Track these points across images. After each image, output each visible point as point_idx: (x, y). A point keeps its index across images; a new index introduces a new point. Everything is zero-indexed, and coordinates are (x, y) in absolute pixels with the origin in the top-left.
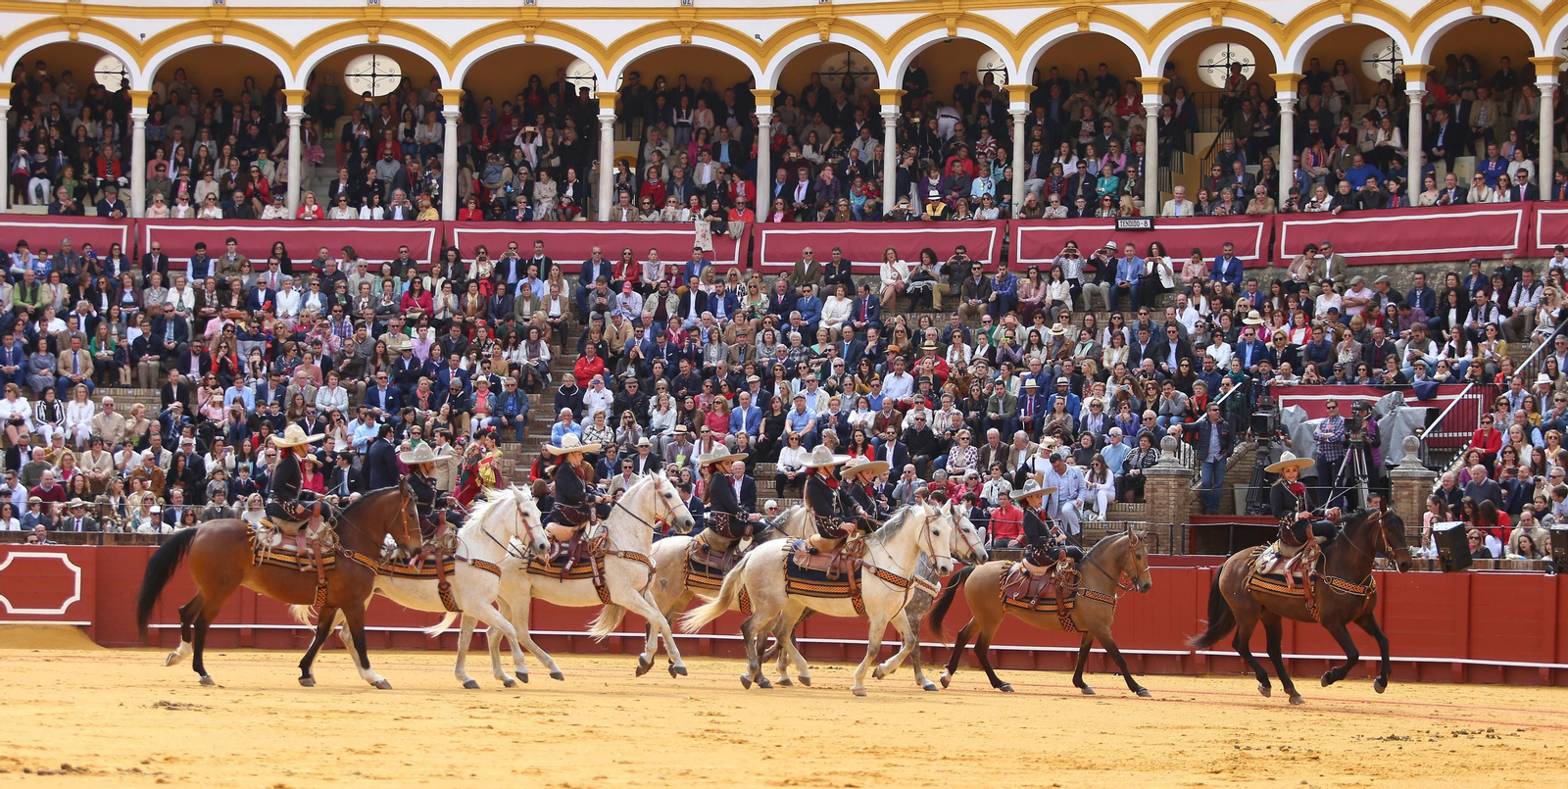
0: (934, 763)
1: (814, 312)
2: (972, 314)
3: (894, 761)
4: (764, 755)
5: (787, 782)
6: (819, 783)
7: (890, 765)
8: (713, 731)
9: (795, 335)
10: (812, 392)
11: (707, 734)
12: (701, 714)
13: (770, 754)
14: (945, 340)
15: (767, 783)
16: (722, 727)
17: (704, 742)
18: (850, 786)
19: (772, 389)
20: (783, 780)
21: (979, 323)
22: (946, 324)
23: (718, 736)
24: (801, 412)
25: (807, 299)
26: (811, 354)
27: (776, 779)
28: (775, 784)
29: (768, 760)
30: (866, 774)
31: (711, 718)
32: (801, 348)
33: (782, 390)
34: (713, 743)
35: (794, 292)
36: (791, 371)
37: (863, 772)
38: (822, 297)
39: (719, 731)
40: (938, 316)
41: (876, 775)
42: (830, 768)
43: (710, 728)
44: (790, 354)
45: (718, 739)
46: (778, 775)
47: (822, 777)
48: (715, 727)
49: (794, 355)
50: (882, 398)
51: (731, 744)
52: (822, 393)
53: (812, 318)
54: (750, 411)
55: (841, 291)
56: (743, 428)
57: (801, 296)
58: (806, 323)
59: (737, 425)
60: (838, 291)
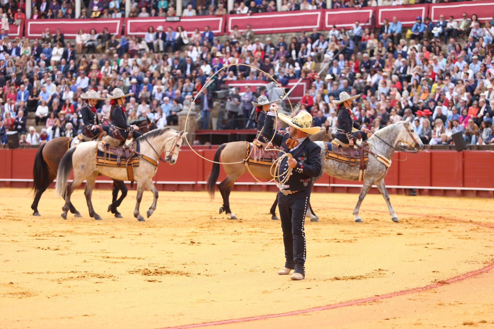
0: (94, 227)
1: (49, 53)
2: (111, 54)
3: (79, 226)
4: (28, 225)
5: (36, 235)
6: (49, 235)
7: (77, 228)
8: (9, 216)
9: (43, 63)
10: (49, 85)
11: (6, 218)
12: (4, 210)
13: (31, 225)
14: (102, 64)
15: (29, 236)
16: (12, 215)
17: (5, 220)
18: (61, 236)
19: (33, 83)
20: (34, 234)
21: (113, 58)
22: (101, 58)
23: (10, 218)
24: (45, 92)
25: (46, 49)
26: (48, 71)
27: (32, 234)
28: (32, 236)
29: (30, 227)
30: (67, 231)
31: (8, 211)
32: (45, 68)
33: (37, 84)
34: (9, 221)
35: (41, 46)
36: (40, 77)
37: (66, 231)
38: (52, 47)
39: (11, 216)
40: (98, 55)
41: (71, 232)
42: (53, 230)
43: (8, 215)
44: (40, 70)
45: (11, 219)
46: (33, 233)
47: (50, 233)
48: (10, 215)
49: (42, 70)
50: (76, 87)
51: (15, 221)
52: (53, 85)
53: (49, 56)
54: (25, 92)
55: (59, 45)
56: (22, 99)
57: (44, 48)
58: (46, 58)
59: (20, 98)
60: (57, 45)
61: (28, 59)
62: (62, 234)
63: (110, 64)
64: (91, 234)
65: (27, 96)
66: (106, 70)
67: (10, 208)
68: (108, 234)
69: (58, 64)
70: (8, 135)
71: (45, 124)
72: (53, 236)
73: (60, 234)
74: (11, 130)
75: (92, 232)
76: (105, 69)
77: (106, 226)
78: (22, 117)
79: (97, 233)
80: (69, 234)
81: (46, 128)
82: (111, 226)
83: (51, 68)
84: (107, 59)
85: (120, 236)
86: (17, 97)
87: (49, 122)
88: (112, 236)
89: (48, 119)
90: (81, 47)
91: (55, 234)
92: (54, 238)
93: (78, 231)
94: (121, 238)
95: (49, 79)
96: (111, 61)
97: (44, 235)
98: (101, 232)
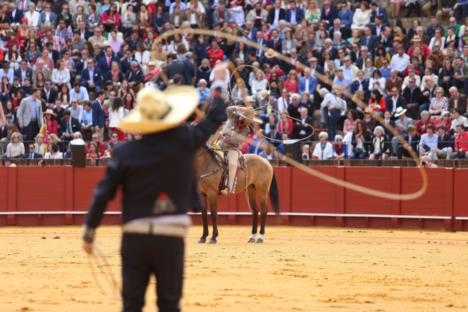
0: (420, 288)
1: (349, 18)
2: (445, 17)
3: (395, 288)
4: (317, 284)
5: (330, 300)
6: (349, 301)
7: (393, 289)
8: (288, 270)
9: (338, 33)
10: (348, 67)
11: (284, 272)
12: (281, 260)
13: (321, 284)
14: (429, 34)
15: (319, 301)
16: (293, 268)
17: (282, 277)
18: (368, 302)
19: (322, 65)
20: (327, 299)
21: (449, 22)
22: (429, 24)
23: (290, 273)
24: (341, 79)
25: (344, 11)
26: (348, 45)
27: (323, 299)
28: (323, 301)
29: (319, 287)
30: (378, 295)
31: (287, 262)
32: (341, 41)
33: (329, 66)
34: (288, 277)
35: (336, 7)
36: (334, 55)
37: (376, 294)
38: (353, 9)
39: (291, 270)
40: (424, 19)
41: (384, 296)
42: (356, 292)
43: (286, 268)
44: (334, 45)
45: (291, 275)
46: (325, 296)
47: (351, 297)
48: (289, 268)
49: (337, 45)
50: (389, 70)
51: (297, 278)
52: (354, 68)
53: (348, 22)
54: (310, 80)
55: (365, 5)
56: (307, 91)
57: (341, 10)
58: (344, 26)
59: (303, 89)
60: (362, 6)
61: (316, 29)
62: (370, 299)
63: (442, 33)
64: (414, 300)
65: (314, 86)
66: (437, 43)
67: (290, 257)
68: (443, 300)
69: (362, 34)
70: (285, 145)
71: (342, 129)
72: (356, 302)
73: (367, 299)
74: (291, 137)
75: (417, 297)
76: (435, 42)
77: (439, 288)
78: (306, 117)
79: (425, 298)
80: (380, 299)
81: (343, 135)
82: (446, 288)
83: (351, 40)
84: (438, 26)
85: (462, 305)
86: (300, 86)
87: (347, 125)
88: (448, 304)
89: (347, 121)
90: (398, 7)
91: (358, 298)
92: (358, 305)
93: (395, 294)
94: (464, 307)
95: (348, 58)
96: (445, 28)
97: (341, 300)
98: (431, 298)
